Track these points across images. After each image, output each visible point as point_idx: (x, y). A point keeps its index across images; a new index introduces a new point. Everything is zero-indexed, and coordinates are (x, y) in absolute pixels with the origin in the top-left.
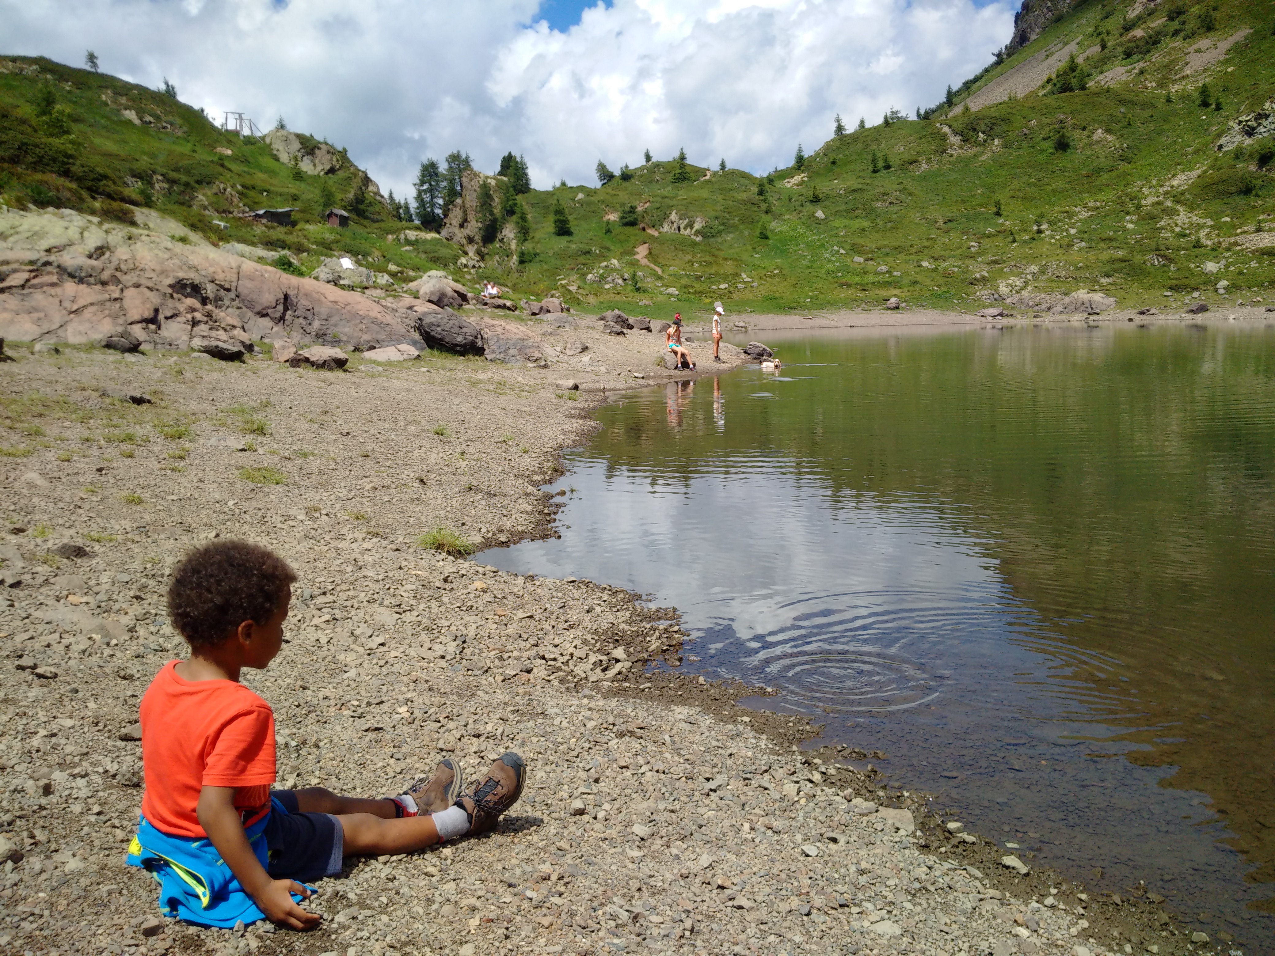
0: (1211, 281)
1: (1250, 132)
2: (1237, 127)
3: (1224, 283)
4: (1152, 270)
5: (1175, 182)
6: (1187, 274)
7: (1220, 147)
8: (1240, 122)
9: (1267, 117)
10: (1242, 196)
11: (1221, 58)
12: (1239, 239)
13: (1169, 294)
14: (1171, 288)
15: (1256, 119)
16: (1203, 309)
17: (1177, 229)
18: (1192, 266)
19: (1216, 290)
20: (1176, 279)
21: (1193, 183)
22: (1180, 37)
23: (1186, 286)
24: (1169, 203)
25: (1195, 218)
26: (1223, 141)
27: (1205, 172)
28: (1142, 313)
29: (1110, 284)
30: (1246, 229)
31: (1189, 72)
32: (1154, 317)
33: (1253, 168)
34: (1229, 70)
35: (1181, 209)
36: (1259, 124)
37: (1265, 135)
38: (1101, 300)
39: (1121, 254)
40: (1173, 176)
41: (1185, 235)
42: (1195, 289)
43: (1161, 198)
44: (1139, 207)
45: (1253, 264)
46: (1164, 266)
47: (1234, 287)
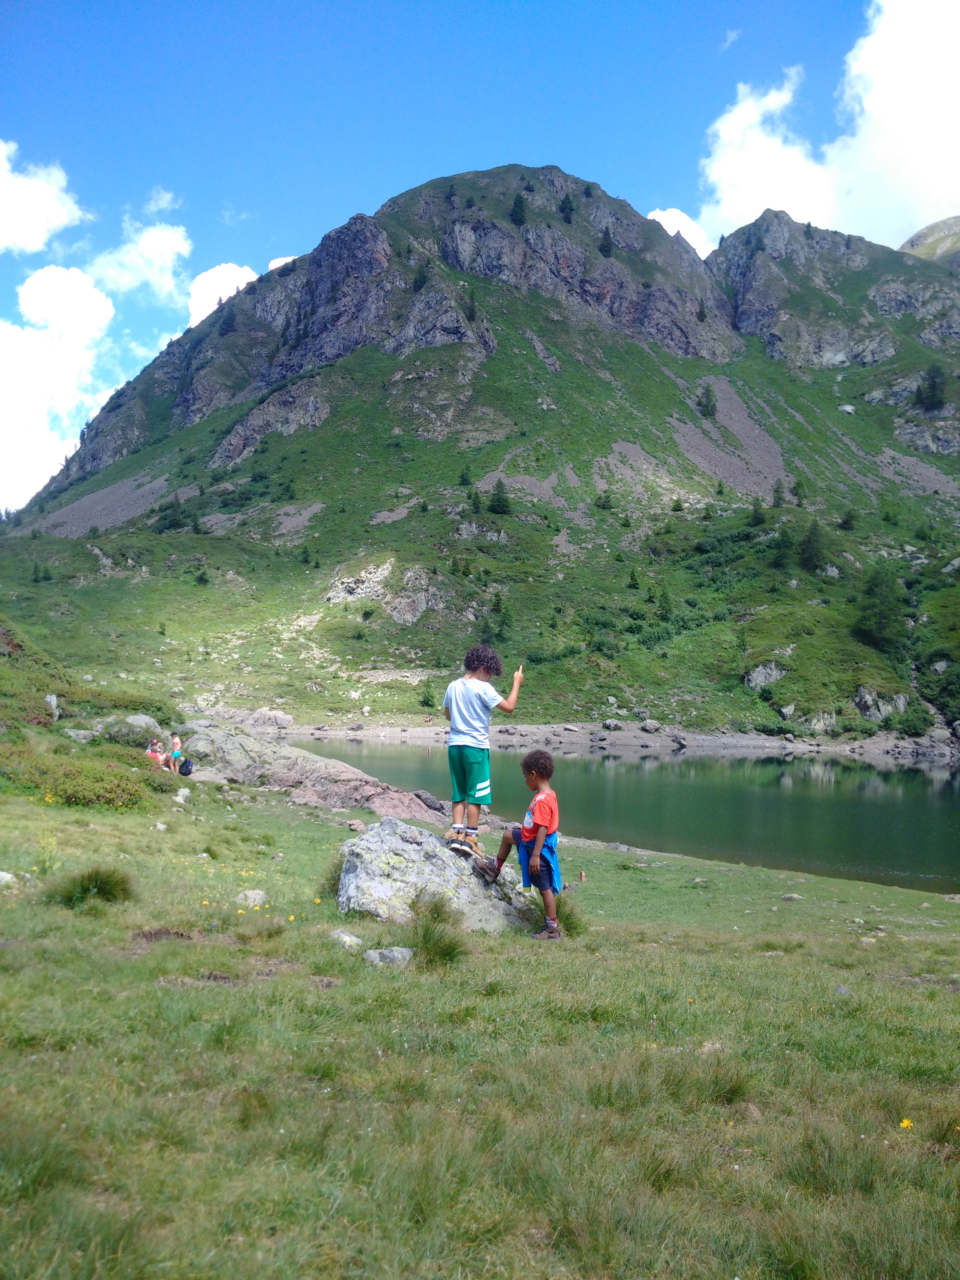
0: (357, 706)
1: (351, 592)
2: (341, 587)
3: (367, 709)
4: (312, 694)
5: (302, 623)
6: (339, 699)
7: (329, 599)
8: (343, 583)
9: (363, 582)
10: (355, 640)
11: (307, 524)
12: (364, 673)
13: (330, 714)
14: (331, 710)
15: (355, 583)
16: (359, 728)
17: (317, 662)
18: (340, 693)
19: (363, 713)
20: (334, 703)
21: (316, 626)
22: (268, 498)
23: (342, 709)
24: (302, 640)
25: (326, 655)
26: (331, 594)
27: (324, 618)
28: (319, 729)
29: (283, 704)
30: (365, 666)
31: (284, 531)
32: (328, 732)
33: (359, 619)
34: (316, 535)
35: (313, 645)
36: (358, 587)
37: (363, 595)
38: (283, 717)
39: (284, 679)
40: (298, 617)
41: (324, 668)
42: (348, 712)
43: (294, 634)
44: (279, 640)
45: (380, 694)
46: (320, 692)
47: (373, 712)
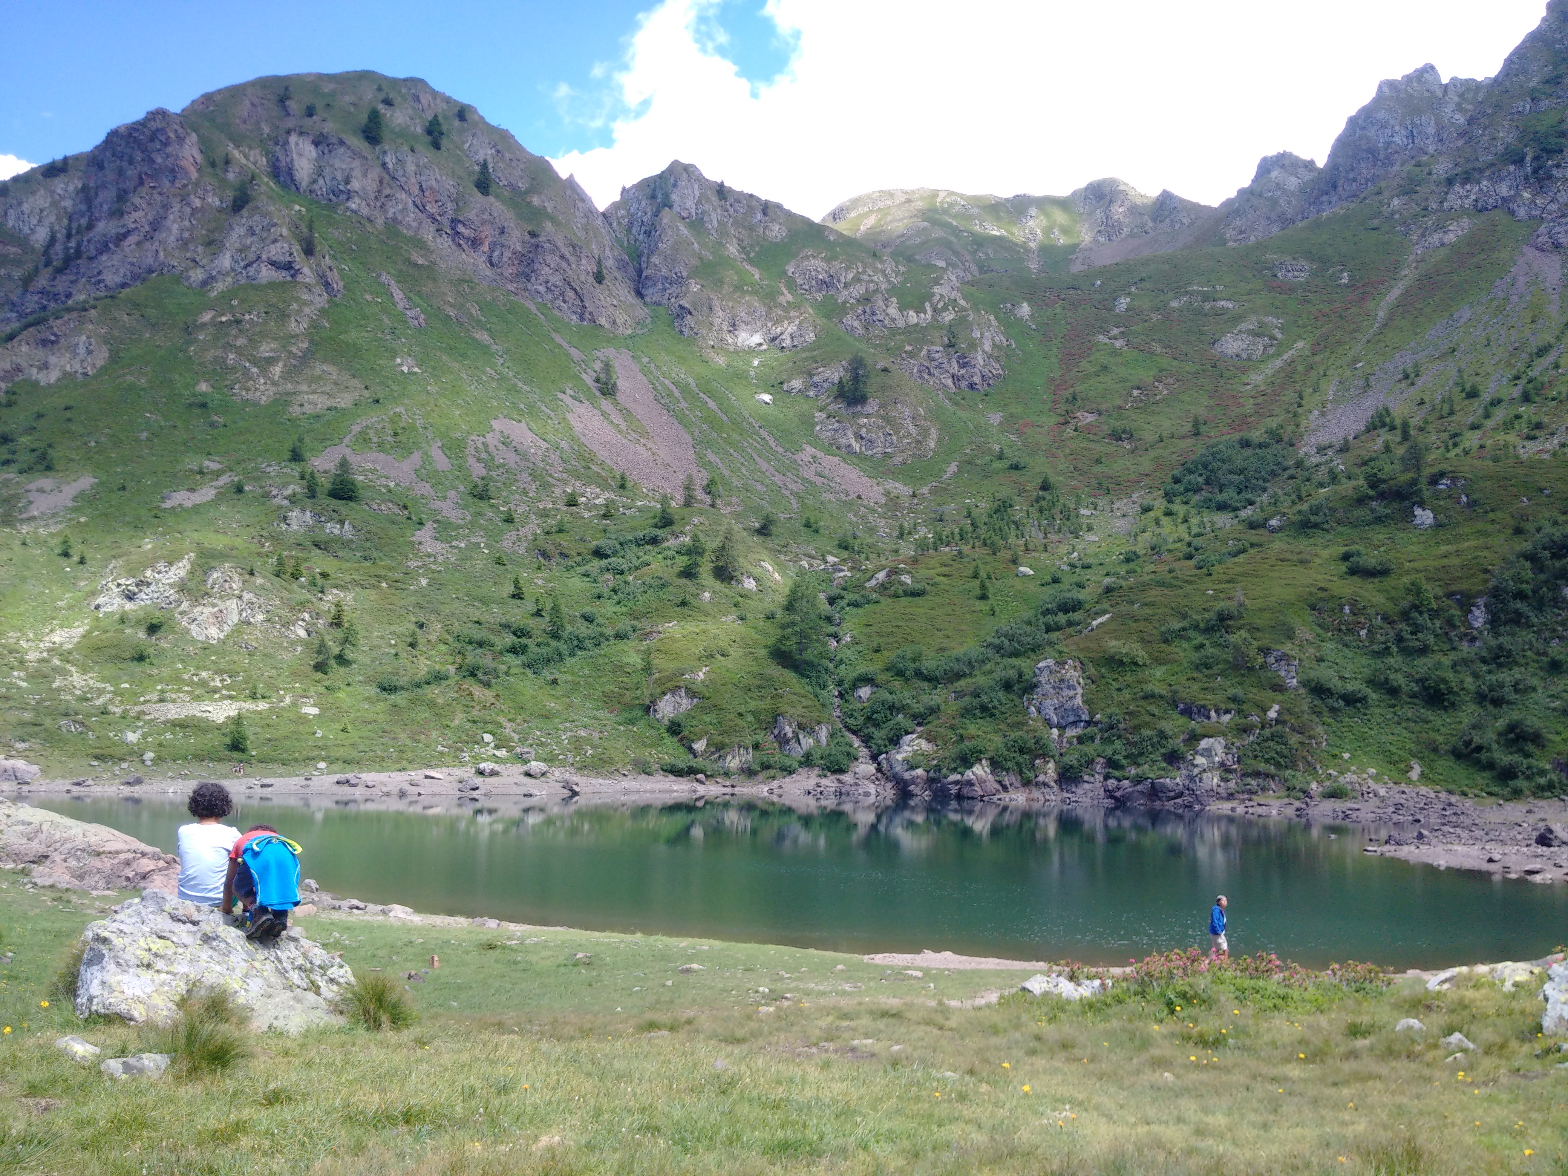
0: (136, 753)
1: (130, 597)
2: (116, 590)
3: (149, 755)
4: (69, 736)
5: (57, 639)
6: (108, 743)
7: (98, 607)
8: (119, 585)
9: (149, 584)
10: (135, 663)
11: (70, 504)
12: (145, 708)
13: (96, 763)
14: (97, 757)
15: (137, 585)
16: (138, 781)
17: (78, 692)
18: (111, 735)
19: (143, 762)
20: (101, 748)
21: (79, 643)
22: (14, 467)
23: (112, 757)
24: (56, 662)
25: (91, 682)
26: (100, 600)
27: (89, 632)
28: (78, 784)
29: (26, 750)
30: (148, 698)
31: (36, 513)
32: (92, 789)
33: (142, 635)
34: (82, 520)
35: (73, 669)
36: (141, 591)
37: (149, 602)
38: (25, 767)
39: (28, 716)
40: (52, 631)
41: (87, 700)
42: (122, 760)
43: (45, 655)
44: (22, 662)
45: (169, 736)
46: (82, 733)
47: (159, 760)
